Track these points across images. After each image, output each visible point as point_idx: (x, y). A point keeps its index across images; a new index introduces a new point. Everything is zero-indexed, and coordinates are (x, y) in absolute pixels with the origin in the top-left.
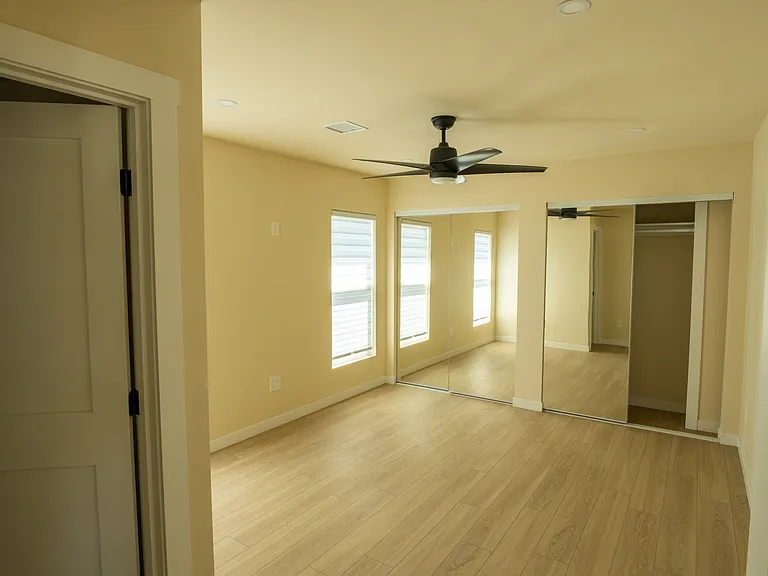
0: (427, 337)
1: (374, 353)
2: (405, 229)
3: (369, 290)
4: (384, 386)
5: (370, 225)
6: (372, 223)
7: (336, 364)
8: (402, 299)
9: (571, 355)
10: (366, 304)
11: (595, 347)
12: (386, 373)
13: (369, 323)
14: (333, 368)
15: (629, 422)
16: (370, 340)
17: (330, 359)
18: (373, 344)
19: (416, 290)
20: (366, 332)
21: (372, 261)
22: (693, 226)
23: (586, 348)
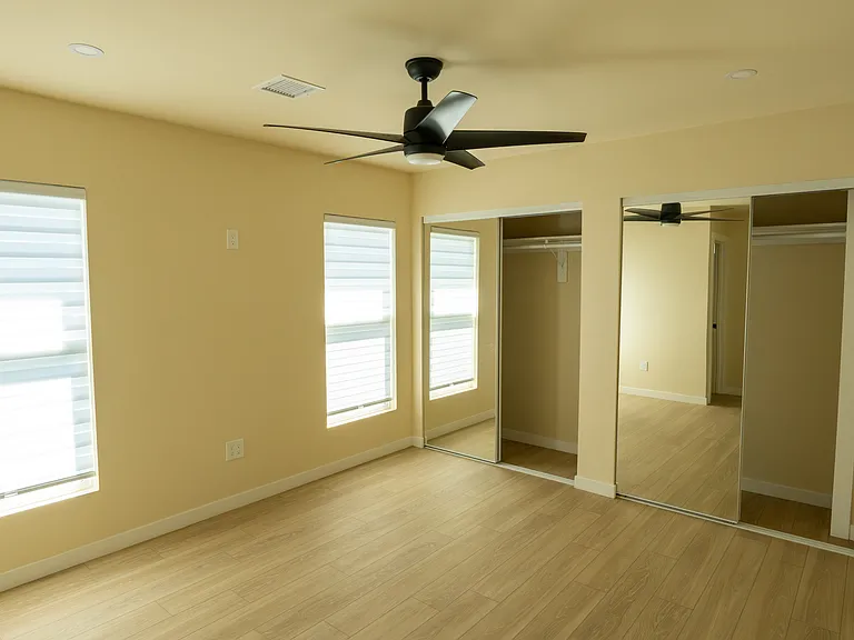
0: (474, 385)
1: (393, 406)
2: (437, 241)
3: (388, 322)
4: (411, 449)
5: (387, 236)
6: (391, 232)
7: (332, 422)
8: (432, 335)
9: (683, 408)
10: (382, 341)
11: (717, 398)
12: (412, 432)
13: (387, 366)
14: (328, 427)
15: (742, 521)
16: (387, 388)
17: (324, 415)
18: (393, 394)
19: (454, 322)
20: (383, 378)
21: (391, 284)
22: (844, 229)
23: (703, 401)
